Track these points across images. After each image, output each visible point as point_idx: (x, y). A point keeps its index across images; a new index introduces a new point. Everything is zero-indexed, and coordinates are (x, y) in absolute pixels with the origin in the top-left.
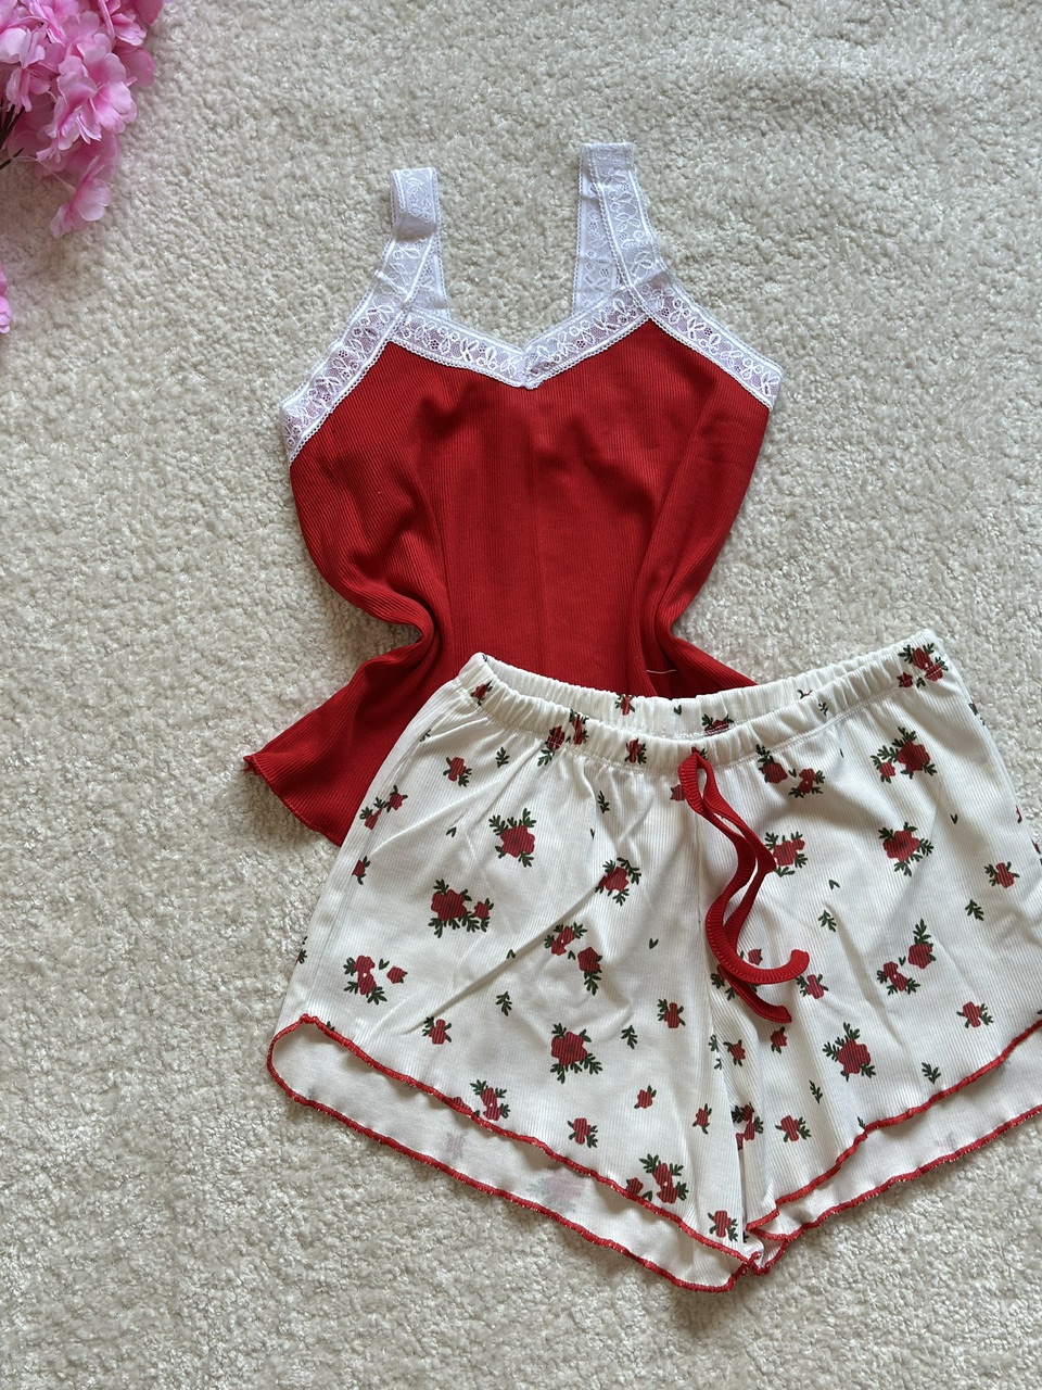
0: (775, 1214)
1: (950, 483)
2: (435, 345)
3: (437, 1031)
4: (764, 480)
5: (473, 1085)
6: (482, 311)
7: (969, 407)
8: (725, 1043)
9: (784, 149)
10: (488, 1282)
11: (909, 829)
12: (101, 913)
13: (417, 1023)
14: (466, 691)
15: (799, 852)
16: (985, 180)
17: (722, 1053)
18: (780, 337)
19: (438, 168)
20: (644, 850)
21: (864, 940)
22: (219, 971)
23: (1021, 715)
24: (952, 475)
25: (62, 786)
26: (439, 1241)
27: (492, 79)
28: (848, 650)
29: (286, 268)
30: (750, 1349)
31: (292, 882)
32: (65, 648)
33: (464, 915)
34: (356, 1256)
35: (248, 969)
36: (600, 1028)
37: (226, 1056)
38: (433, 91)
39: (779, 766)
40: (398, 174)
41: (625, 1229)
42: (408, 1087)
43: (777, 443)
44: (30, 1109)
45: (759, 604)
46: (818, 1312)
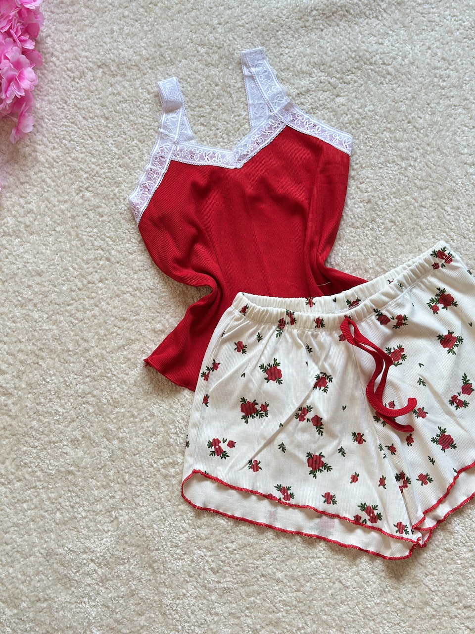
0: (424, 519)
1: (439, 172)
2: (192, 157)
3: (255, 466)
4: (353, 188)
5: (276, 487)
6: (210, 137)
7: (440, 135)
8: (386, 446)
9: (333, 35)
10: (300, 574)
11: (450, 333)
12: (94, 442)
13: (245, 464)
14: (237, 311)
15: (402, 353)
16: (427, 30)
17: (386, 451)
18: (348, 122)
19: (178, 77)
20: (332, 367)
21: (440, 387)
22: (152, 457)
24: (439, 168)
25: (66, 389)
26: (274, 559)
27: (194, 31)
28: (407, 257)
29: (118, 136)
30: (424, 581)
31: (176, 412)
32: (54, 327)
33: (256, 412)
34: (239, 573)
35: (165, 454)
36: (327, 450)
37: (163, 495)
38: (169, 42)
39: (385, 316)
40: (160, 83)
41: (357, 538)
42: (247, 493)
43: (356, 170)
44: (81, 535)
45: (362, 245)
46: (452, 559)
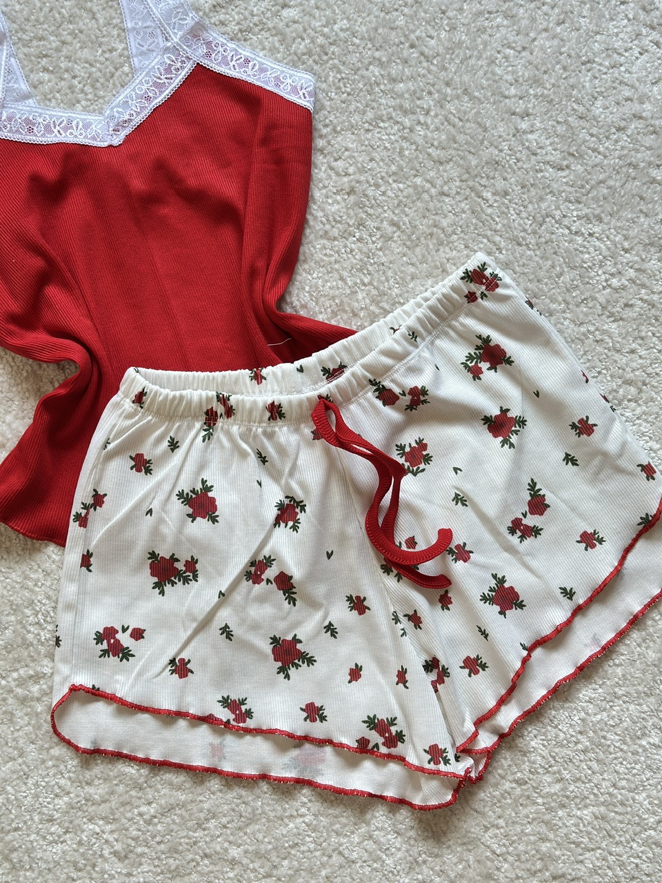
0: (475, 735)
1: (467, 131)
2: (30, 130)
3: (180, 668)
4: (323, 169)
5: (219, 701)
6: (62, 92)
7: (467, 66)
8: (405, 616)
10: (270, 847)
11: (504, 412)
13: (163, 666)
14: (128, 400)
15: (424, 453)
17: (405, 623)
18: (305, 51)
20: (302, 485)
21: (491, 507)
23: (570, 299)
24: (468, 125)
26: (225, 827)
28: (423, 286)
30: (483, 840)
31: (36, 585)
33: (178, 574)
34: (163, 856)
35: (19, 662)
36: (306, 629)
37: (20, 733)
39: (390, 391)
41: (365, 778)
42: (169, 717)
43: (325, 136)
45: (344, 269)
46: (528, 797)
